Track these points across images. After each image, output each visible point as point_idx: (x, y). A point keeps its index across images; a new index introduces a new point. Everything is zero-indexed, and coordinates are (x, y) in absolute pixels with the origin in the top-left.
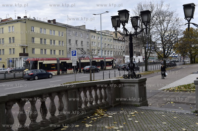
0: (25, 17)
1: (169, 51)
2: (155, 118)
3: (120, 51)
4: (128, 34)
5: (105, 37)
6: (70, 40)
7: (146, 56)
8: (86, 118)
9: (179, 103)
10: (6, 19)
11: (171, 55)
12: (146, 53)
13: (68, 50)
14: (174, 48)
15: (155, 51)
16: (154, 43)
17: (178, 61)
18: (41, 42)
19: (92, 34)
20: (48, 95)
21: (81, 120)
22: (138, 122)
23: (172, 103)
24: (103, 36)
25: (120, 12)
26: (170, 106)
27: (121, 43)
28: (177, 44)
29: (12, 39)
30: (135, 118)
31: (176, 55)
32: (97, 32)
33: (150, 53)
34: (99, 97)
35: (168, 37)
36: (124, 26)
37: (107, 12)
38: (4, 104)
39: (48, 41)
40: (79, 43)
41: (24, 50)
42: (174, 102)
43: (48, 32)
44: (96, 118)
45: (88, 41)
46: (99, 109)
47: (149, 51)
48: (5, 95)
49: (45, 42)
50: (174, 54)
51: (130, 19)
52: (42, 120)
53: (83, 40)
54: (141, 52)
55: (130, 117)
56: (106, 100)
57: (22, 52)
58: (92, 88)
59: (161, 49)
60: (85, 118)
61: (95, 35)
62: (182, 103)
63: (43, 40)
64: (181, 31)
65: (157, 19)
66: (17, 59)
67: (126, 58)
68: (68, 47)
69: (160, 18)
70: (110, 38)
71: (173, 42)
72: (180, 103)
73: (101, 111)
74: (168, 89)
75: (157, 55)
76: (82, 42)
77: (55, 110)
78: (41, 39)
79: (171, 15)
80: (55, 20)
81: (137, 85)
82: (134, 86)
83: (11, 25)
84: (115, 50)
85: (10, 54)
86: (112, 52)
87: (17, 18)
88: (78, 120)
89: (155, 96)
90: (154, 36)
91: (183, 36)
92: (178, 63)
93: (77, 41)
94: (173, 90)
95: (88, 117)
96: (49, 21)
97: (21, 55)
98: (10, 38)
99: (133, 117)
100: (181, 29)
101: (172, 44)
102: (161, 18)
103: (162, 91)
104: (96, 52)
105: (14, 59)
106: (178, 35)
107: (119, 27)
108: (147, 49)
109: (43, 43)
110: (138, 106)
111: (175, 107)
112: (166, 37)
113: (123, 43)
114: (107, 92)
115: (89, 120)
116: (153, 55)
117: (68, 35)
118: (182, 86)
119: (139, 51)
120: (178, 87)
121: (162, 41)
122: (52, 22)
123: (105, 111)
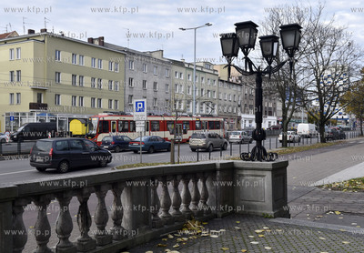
0: (42, 31)
1: (331, 109)
2: (305, 243)
3: (232, 103)
4: (254, 70)
5: (202, 75)
6: (131, 80)
7: (284, 117)
8: (166, 237)
9: (352, 214)
10: (6, 35)
11: (334, 117)
12: (285, 110)
13: (127, 100)
14: (343, 102)
15: (304, 106)
16: (302, 90)
17: (348, 129)
18: (74, 82)
19: (176, 68)
20: (93, 188)
21: (157, 241)
22: (272, 250)
23: (337, 213)
24: (197, 74)
25: (240, 26)
26: (334, 220)
27: (234, 88)
28: (348, 95)
29: (15, 73)
30: (264, 241)
31: (345, 117)
32: (186, 66)
33: (294, 110)
34: (193, 197)
35: (330, 80)
36: (246, 54)
37: (208, 25)
38: (10, 204)
39: (87, 81)
40: (149, 85)
41: (39, 97)
42: (342, 212)
43: (87, 61)
44: (185, 239)
45: (167, 81)
46: (191, 219)
47: (291, 107)
48: (11, 186)
49: (81, 83)
50: (340, 114)
51: (258, 40)
52: (80, 237)
53: (157, 80)
54: (275, 109)
55: (255, 239)
56: (205, 203)
57: (36, 102)
58: (178, 177)
59: (314, 103)
60: (164, 237)
61: (183, 70)
62: (357, 214)
63: (78, 77)
64: (358, 67)
65: (309, 42)
66: (24, 114)
67: (243, 120)
68: (128, 93)
69: (314, 40)
70: (212, 77)
71: (341, 89)
72: (354, 214)
73: (195, 225)
74: (329, 186)
75: (306, 116)
76: (155, 84)
77: (106, 220)
78: (74, 76)
79: (338, 34)
80: (103, 38)
81: (269, 175)
82: (264, 176)
83: (15, 46)
84: (222, 103)
85: (12, 103)
86: (216, 107)
87: (27, 33)
88: (149, 242)
89: (303, 198)
90: (301, 77)
91: (360, 77)
92: (349, 133)
93: (144, 82)
94: (340, 188)
95: (171, 237)
96: (91, 40)
97: (32, 106)
98: (12, 72)
99: (259, 239)
100: (358, 62)
101: (339, 92)
102: (318, 40)
103: (318, 189)
104: (182, 104)
105: (18, 114)
106: (350, 76)
107: (237, 56)
108: (287, 101)
109: (77, 84)
110: (271, 218)
111: (343, 223)
112: (326, 79)
113: (239, 88)
114: (208, 187)
115: (173, 241)
116: (299, 115)
117: (127, 69)
118: (358, 179)
119: (271, 106)
120: (350, 182)
121: (318, 86)
122: (97, 43)
123: (204, 226)
